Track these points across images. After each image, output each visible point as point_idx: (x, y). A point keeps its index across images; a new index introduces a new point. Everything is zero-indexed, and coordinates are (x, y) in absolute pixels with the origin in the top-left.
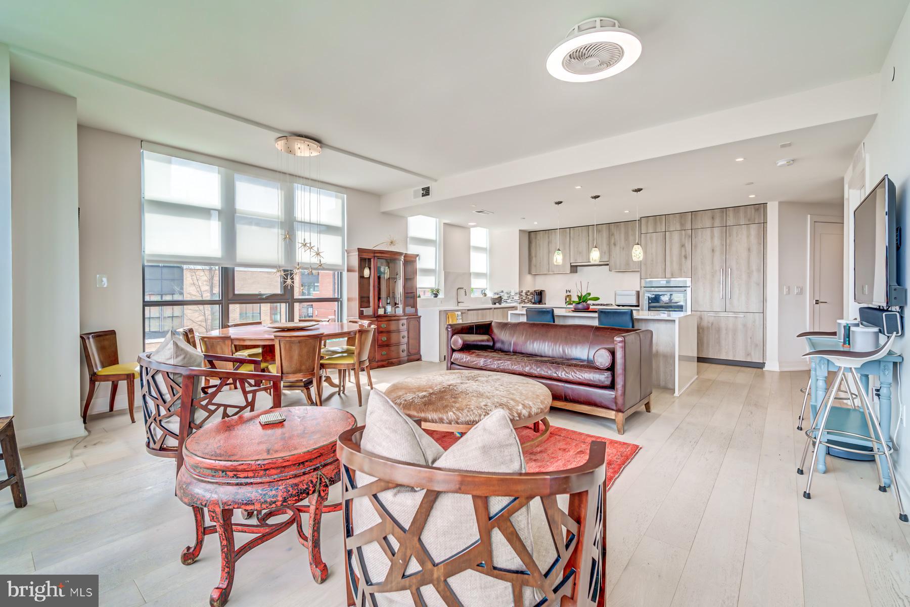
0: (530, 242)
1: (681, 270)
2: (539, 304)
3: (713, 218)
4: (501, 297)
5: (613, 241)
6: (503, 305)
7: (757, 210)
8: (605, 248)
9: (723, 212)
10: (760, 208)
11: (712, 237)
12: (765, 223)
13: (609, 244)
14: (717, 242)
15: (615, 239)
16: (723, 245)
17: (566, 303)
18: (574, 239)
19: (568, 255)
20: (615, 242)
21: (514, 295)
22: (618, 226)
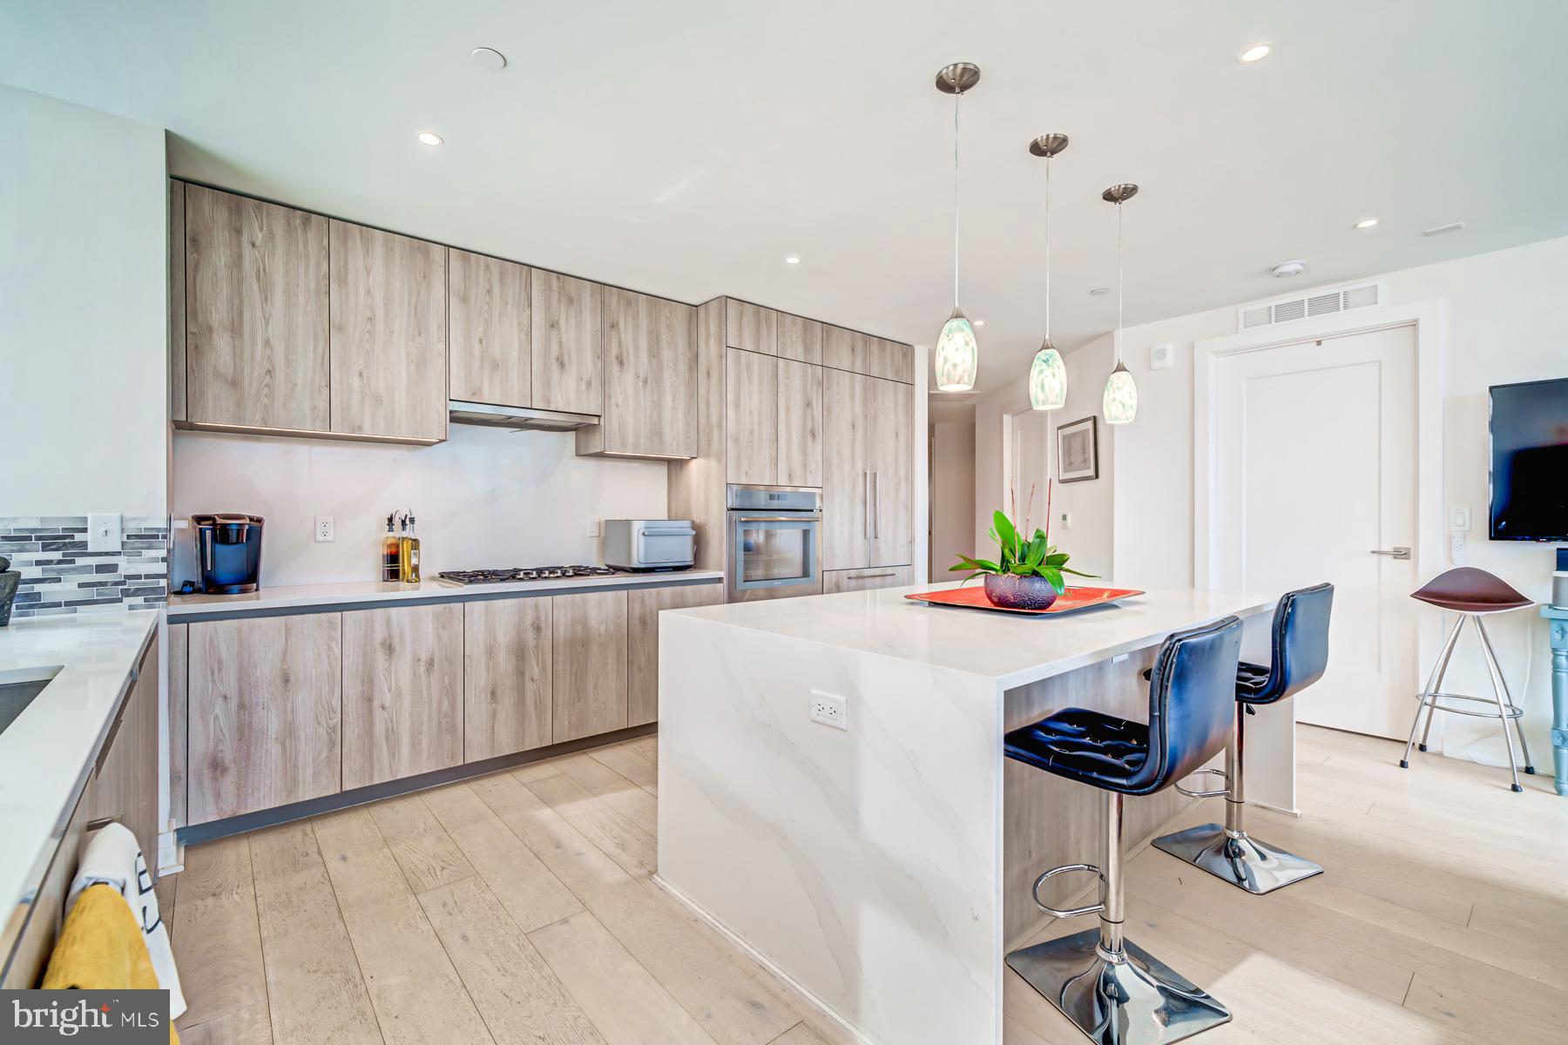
0: (187, 238)
2: (245, 592)
5: (614, 351)
7: (904, 354)
8: (590, 364)
9: (866, 343)
10: (908, 351)
11: (852, 395)
12: (913, 384)
13: (602, 355)
14: (859, 407)
16: (866, 416)
17: (394, 574)
18: (464, 299)
19: (441, 363)
20: (621, 354)
21: (119, 549)
22: (629, 303)
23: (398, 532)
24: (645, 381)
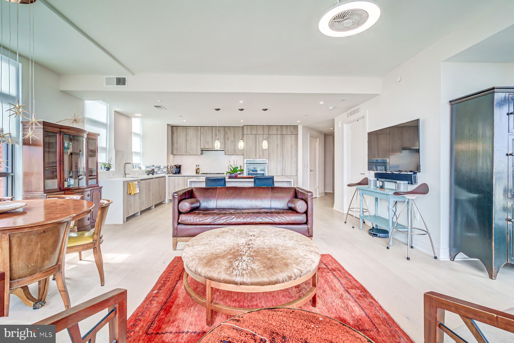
0: (172, 133)
1: (263, 155)
2: (179, 174)
3: (277, 130)
4: (153, 170)
5: (227, 137)
6: (155, 176)
7: (294, 128)
8: (222, 140)
9: (281, 127)
10: (296, 127)
11: (277, 139)
12: (297, 134)
13: (224, 138)
14: (279, 142)
15: (228, 136)
16: (281, 143)
17: (197, 173)
18: (203, 134)
19: (200, 143)
20: (228, 138)
21: (163, 168)
22: (229, 129)
23: (198, 167)
24: (233, 142)
